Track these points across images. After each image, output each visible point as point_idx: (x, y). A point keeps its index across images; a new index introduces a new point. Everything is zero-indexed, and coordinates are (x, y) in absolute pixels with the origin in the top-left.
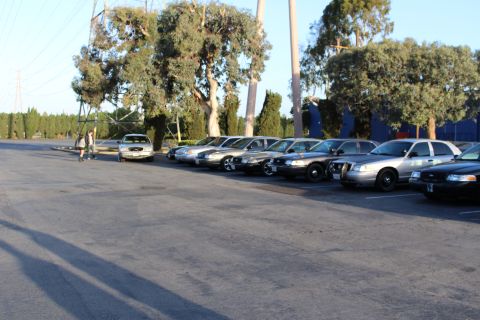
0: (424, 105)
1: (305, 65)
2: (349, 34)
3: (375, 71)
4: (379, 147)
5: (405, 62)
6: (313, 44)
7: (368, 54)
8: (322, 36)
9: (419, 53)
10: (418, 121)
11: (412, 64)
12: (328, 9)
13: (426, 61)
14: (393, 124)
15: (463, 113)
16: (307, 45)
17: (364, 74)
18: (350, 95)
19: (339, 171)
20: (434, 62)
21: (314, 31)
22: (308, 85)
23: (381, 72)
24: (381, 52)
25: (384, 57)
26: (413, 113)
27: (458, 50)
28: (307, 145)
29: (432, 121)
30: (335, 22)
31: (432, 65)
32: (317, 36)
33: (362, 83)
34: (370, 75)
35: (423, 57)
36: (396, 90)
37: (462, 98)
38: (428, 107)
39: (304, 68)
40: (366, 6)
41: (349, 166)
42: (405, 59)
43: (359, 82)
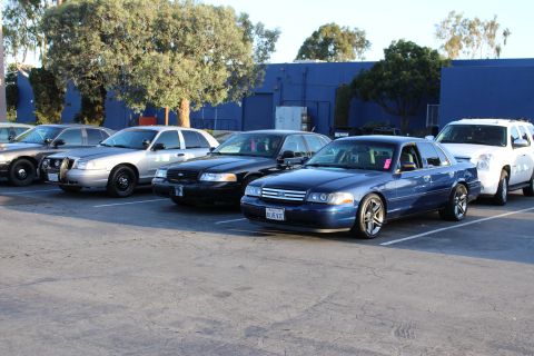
0: (175, 82)
1: (10, 17)
3: (111, 32)
4: (114, 137)
5: (151, 23)
7: (101, 8)
9: (170, 11)
10: (168, 102)
11: (161, 25)
13: (179, 23)
14: (135, 106)
15: (224, 94)
17: (96, 36)
18: (76, 64)
19: (57, 170)
20: (188, 25)
22: (14, 46)
23: (119, 34)
24: (119, 6)
25: (123, 14)
26: (160, 92)
27: (219, 12)
28: (12, 133)
29: (186, 103)
31: (186, 29)
33: (93, 48)
34: (104, 38)
35: (175, 17)
36: (137, 60)
37: (224, 74)
38: (180, 84)
39: (9, 22)
41: (71, 163)
42: (151, 18)
43: (88, 47)
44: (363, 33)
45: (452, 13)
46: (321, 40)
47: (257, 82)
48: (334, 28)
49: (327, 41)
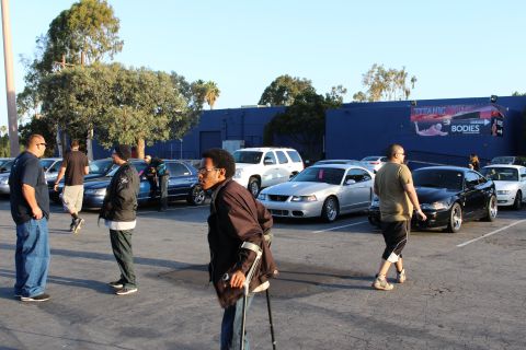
0: (128, 127)
1: (31, 80)
2: (77, 50)
3: (83, 93)
5: (111, 86)
6: (40, 59)
7: (75, 77)
8: (50, 50)
9: (124, 77)
10: (127, 139)
11: (117, 87)
12: (55, 23)
13: (130, 86)
14: (104, 144)
15: (166, 134)
16: (34, 59)
20: (137, 86)
21: (41, 45)
23: (89, 95)
24: (87, 75)
25: (90, 80)
26: (118, 134)
27: (160, 77)
29: (142, 142)
30: (62, 38)
31: (135, 90)
32: (44, 50)
33: (71, 104)
35: (128, 81)
36: (104, 111)
37: (164, 119)
38: (132, 127)
39: (31, 84)
40: (93, 23)
42: (111, 82)
43: (68, 104)
44: (310, 82)
45: (375, 66)
46: (277, 88)
47: (193, 124)
48: (287, 79)
49: (282, 89)
